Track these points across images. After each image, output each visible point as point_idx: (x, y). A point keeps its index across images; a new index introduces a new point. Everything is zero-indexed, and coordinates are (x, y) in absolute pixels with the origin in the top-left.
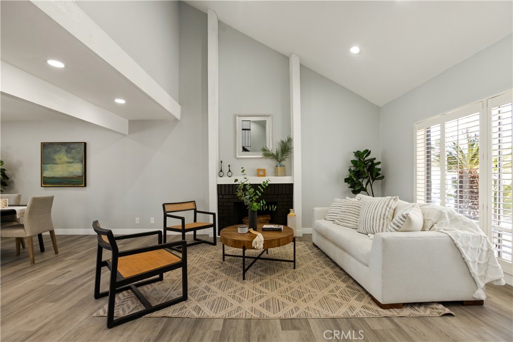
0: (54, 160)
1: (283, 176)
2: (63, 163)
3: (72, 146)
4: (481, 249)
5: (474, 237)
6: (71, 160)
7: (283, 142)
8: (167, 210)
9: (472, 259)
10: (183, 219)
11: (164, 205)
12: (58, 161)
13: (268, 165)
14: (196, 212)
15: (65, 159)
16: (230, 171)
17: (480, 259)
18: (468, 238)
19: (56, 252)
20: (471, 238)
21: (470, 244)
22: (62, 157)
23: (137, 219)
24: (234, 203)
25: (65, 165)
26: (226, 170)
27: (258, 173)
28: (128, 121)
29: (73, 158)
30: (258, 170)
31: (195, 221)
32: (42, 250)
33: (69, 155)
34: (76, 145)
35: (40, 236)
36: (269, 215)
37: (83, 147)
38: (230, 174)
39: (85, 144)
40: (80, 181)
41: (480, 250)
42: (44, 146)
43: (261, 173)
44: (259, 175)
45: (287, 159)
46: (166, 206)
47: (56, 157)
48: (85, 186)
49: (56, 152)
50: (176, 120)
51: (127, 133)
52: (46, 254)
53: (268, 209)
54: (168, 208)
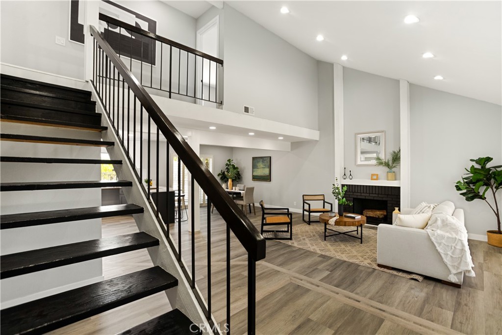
0: (257, 166)
1: (393, 180)
2: (261, 168)
3: (265, 159)
4: (455, 247)
5: (448, 238)
6: (264, 167)
7: (394, 152)
8: (305, 199)
9: (444, 251)
10: (309, 205)
11: (303, 196)
12: (259, 167)
13: (382, 171)
14: (324, 202)
15: (262, 166)
16: (351, 175)
17: (453, 253)
18: (443, 237)
19: (255, 214)
20: (445, 238)
21: (443, 241)
22: (260, 165)
23: (295, 202)
24: (354, 198)
25: (262, 169)
26: (348, 174)
27: (372, 177)
28: (290, 143)
29: (265, 165)
30: (372, 175)
31: (324, 207)
32: (250, 212)
33: (264, 164)
34: (266, 158)
35: (250, 205)
36: (385, 211)
37: (269, 159)
38: (351, 177)
39: (270, 157)
40: (267, 178)
41: (453, 248)
42: (254, 159)
43: (375, 177)
44: (372, 179)
45: (398, 167)
46: (304, 196)
47: (258, 165)
48: (270, 181)
49: (258, 162)
50: (316, 141)
51: (290, 150)
52: (251, 214)
53: (348, 203)
54: (306, 198)
